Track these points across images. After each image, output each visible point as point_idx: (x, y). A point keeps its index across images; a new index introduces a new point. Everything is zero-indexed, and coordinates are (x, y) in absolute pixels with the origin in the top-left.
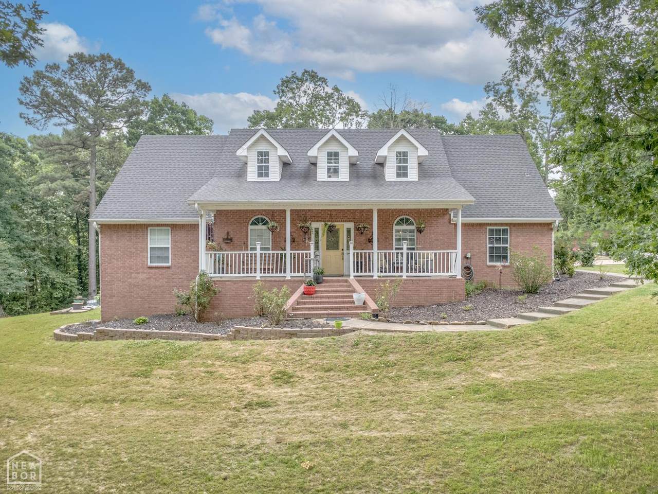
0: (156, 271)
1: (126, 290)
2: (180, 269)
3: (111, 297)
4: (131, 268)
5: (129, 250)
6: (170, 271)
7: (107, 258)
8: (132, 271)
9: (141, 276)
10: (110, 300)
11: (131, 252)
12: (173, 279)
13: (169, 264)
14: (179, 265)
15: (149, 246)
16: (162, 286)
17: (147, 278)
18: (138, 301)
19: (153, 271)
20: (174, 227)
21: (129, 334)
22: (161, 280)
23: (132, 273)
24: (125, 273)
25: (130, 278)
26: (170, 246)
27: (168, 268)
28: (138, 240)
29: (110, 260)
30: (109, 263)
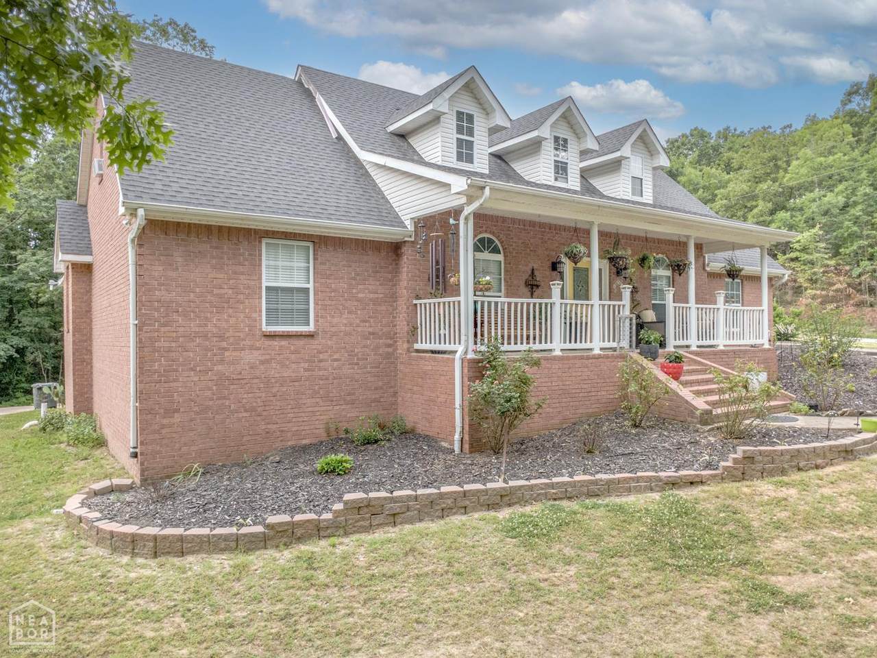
0: (284, 343)
1: (208, 393)
2: (334, 338)
3: (170, 412)
4: (222, 338)
5: (216, 291)
6: (315, 344)
7: (157, 310)
8: (224, 344)
9: (249, 357)
10: (165, 421)
11: (220, 296)
12: (321, 361)
13: (311, 328)
14: (333, 329)
15: (264, 284)
16: (298, 380)
17: (262, 362)
18: (239, 420)
19: (276, 343)
20: (321, 242)
21: (449, 502)
22: (294, 366)
23: (225, 349)
24: (207, 349)
25: (222, 361)
26: (311, 286)
27: (311, 336)
28: (241, 269)
29: (167, 315)
30: (165, 325)
